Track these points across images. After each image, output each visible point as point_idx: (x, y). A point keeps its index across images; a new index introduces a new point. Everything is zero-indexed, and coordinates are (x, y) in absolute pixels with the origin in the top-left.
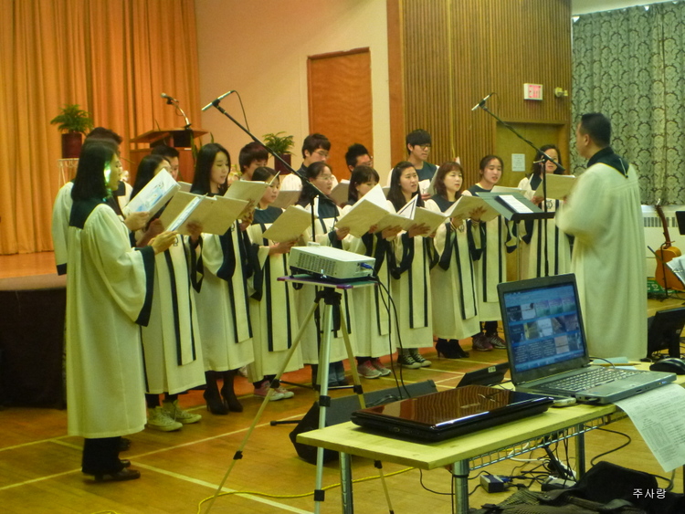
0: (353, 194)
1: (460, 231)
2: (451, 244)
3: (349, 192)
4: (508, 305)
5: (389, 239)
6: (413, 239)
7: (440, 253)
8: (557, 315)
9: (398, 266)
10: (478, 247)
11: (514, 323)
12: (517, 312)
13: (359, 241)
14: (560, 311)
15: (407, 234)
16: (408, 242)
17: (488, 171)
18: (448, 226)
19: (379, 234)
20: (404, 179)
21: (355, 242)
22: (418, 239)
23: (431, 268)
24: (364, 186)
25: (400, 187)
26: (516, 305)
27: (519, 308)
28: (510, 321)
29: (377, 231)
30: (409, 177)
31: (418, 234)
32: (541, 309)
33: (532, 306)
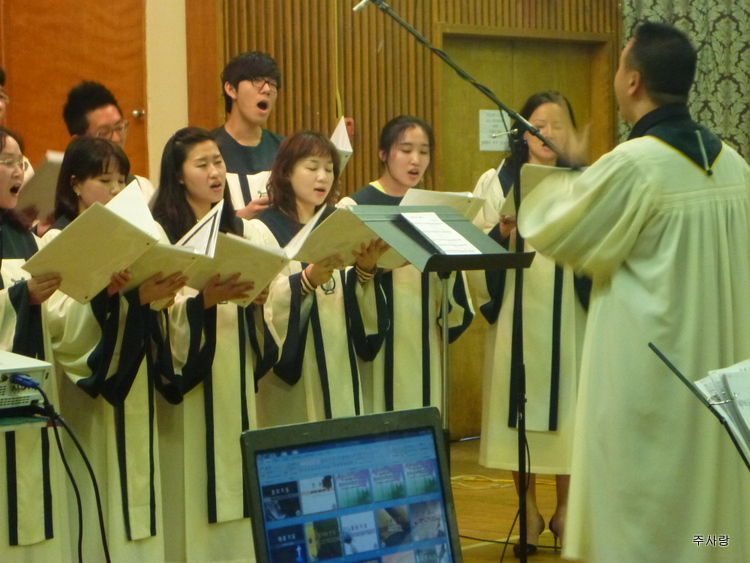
0: (67, 202)
1: (326, 292)
2: (304, 322)
3: (58, 199)
4: (265, 480)
5: (156, 306)
6: (213, 310)
7: (280, 342)
8: (390, 504)
9: (178, 371)
10: (371, 330)
11: (280, 521)
12: (288, 498)
13: (86, 311)
14: (398, 493)
15: (200, 296)
16: (202, 315)
17: (398, 155)
18: (295, 281)
19: (133, 295)
20: (191, 169)
21: (75, 313)
22: (228, 311)
23: (257, 378)
24: (93, 184)
25: (184, 188)
26: (286, 479)
27: (294, 486)
28: (269, 518)
29: (128, 286)
30: (204, 166)
31: (225, 298)
32: (349, 490)
33: (327, 482)
